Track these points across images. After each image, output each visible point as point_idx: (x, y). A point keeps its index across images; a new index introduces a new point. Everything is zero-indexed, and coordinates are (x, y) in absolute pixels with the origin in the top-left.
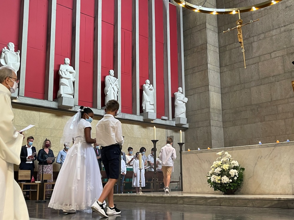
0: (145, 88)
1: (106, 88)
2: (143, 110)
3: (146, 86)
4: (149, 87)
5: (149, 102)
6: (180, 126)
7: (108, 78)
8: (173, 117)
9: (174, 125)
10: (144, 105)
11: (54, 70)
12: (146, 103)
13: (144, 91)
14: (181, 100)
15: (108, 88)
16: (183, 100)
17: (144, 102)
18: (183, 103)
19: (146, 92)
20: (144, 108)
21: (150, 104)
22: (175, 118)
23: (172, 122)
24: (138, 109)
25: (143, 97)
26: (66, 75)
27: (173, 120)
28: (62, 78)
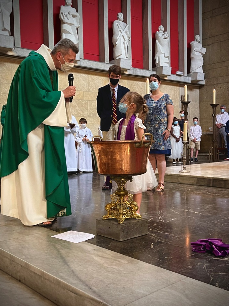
0: (158, 36)
1: (114, 37)
2: (156, 64)
3: (159, 33)
4: (163, 35)
5: (163, 53)
6: (196, 83)
7: (117, 24)
8: (189, 72)
9: (190, 82)
10: (156, 58)
11: (54, 13)
12: (160, 55)
13: (157, 40)
14: (199, 51)
15: (117, 36)
16: (201, 51)
17: (157, 54)
18: (201, 54)
19: (159, 41)
20: (157, 62)
21: (164, 57)
22: (190, 73)
23: (188, 78)
24: (150, 62)
25: (156, 48)
26: (68, 19)
27: (188, 76)
28: (64, 23)
